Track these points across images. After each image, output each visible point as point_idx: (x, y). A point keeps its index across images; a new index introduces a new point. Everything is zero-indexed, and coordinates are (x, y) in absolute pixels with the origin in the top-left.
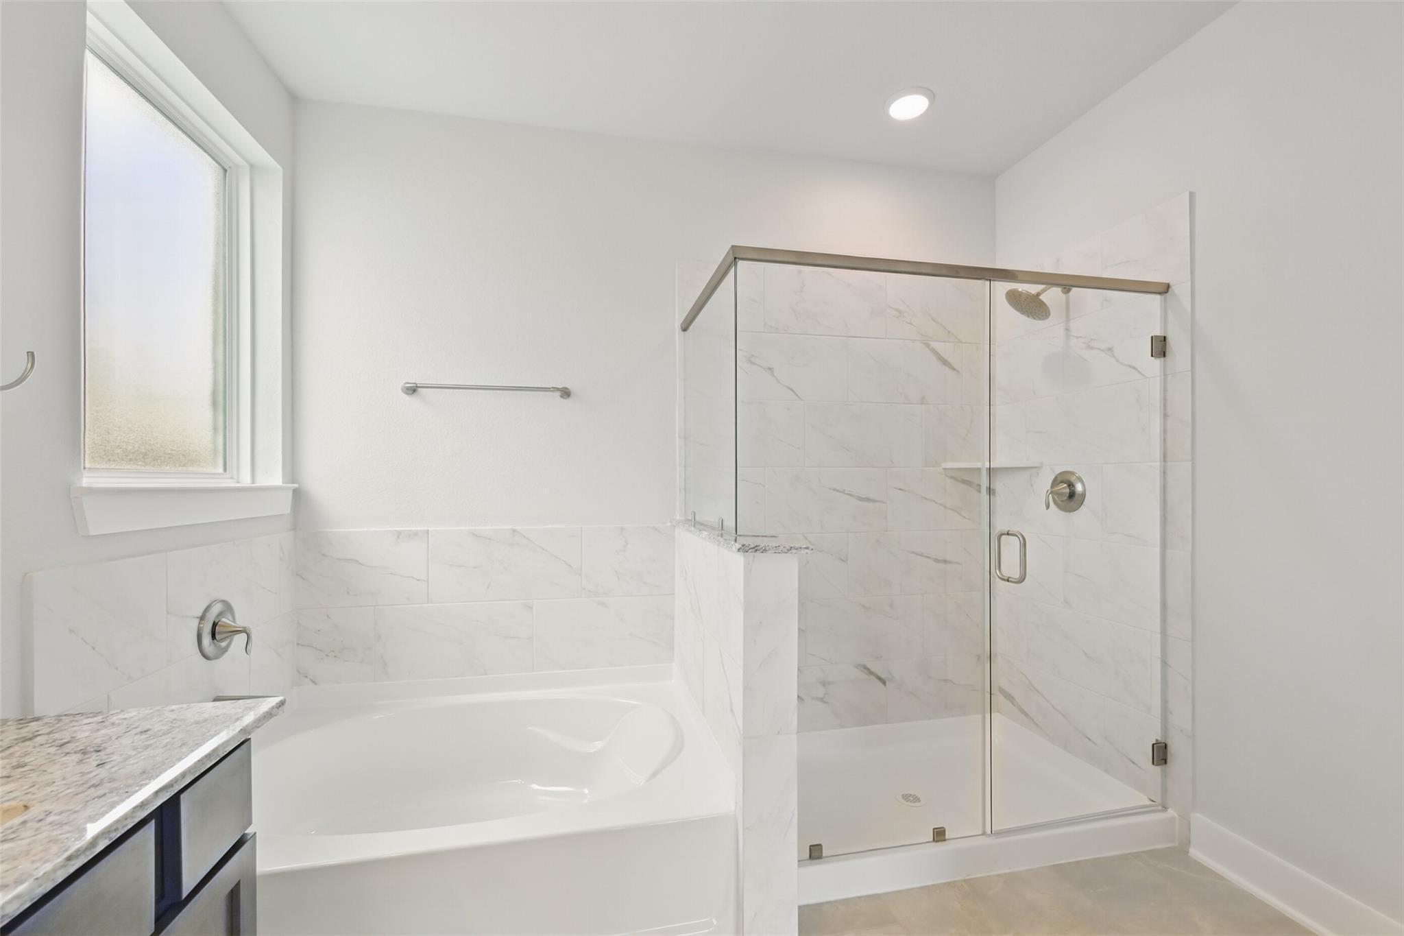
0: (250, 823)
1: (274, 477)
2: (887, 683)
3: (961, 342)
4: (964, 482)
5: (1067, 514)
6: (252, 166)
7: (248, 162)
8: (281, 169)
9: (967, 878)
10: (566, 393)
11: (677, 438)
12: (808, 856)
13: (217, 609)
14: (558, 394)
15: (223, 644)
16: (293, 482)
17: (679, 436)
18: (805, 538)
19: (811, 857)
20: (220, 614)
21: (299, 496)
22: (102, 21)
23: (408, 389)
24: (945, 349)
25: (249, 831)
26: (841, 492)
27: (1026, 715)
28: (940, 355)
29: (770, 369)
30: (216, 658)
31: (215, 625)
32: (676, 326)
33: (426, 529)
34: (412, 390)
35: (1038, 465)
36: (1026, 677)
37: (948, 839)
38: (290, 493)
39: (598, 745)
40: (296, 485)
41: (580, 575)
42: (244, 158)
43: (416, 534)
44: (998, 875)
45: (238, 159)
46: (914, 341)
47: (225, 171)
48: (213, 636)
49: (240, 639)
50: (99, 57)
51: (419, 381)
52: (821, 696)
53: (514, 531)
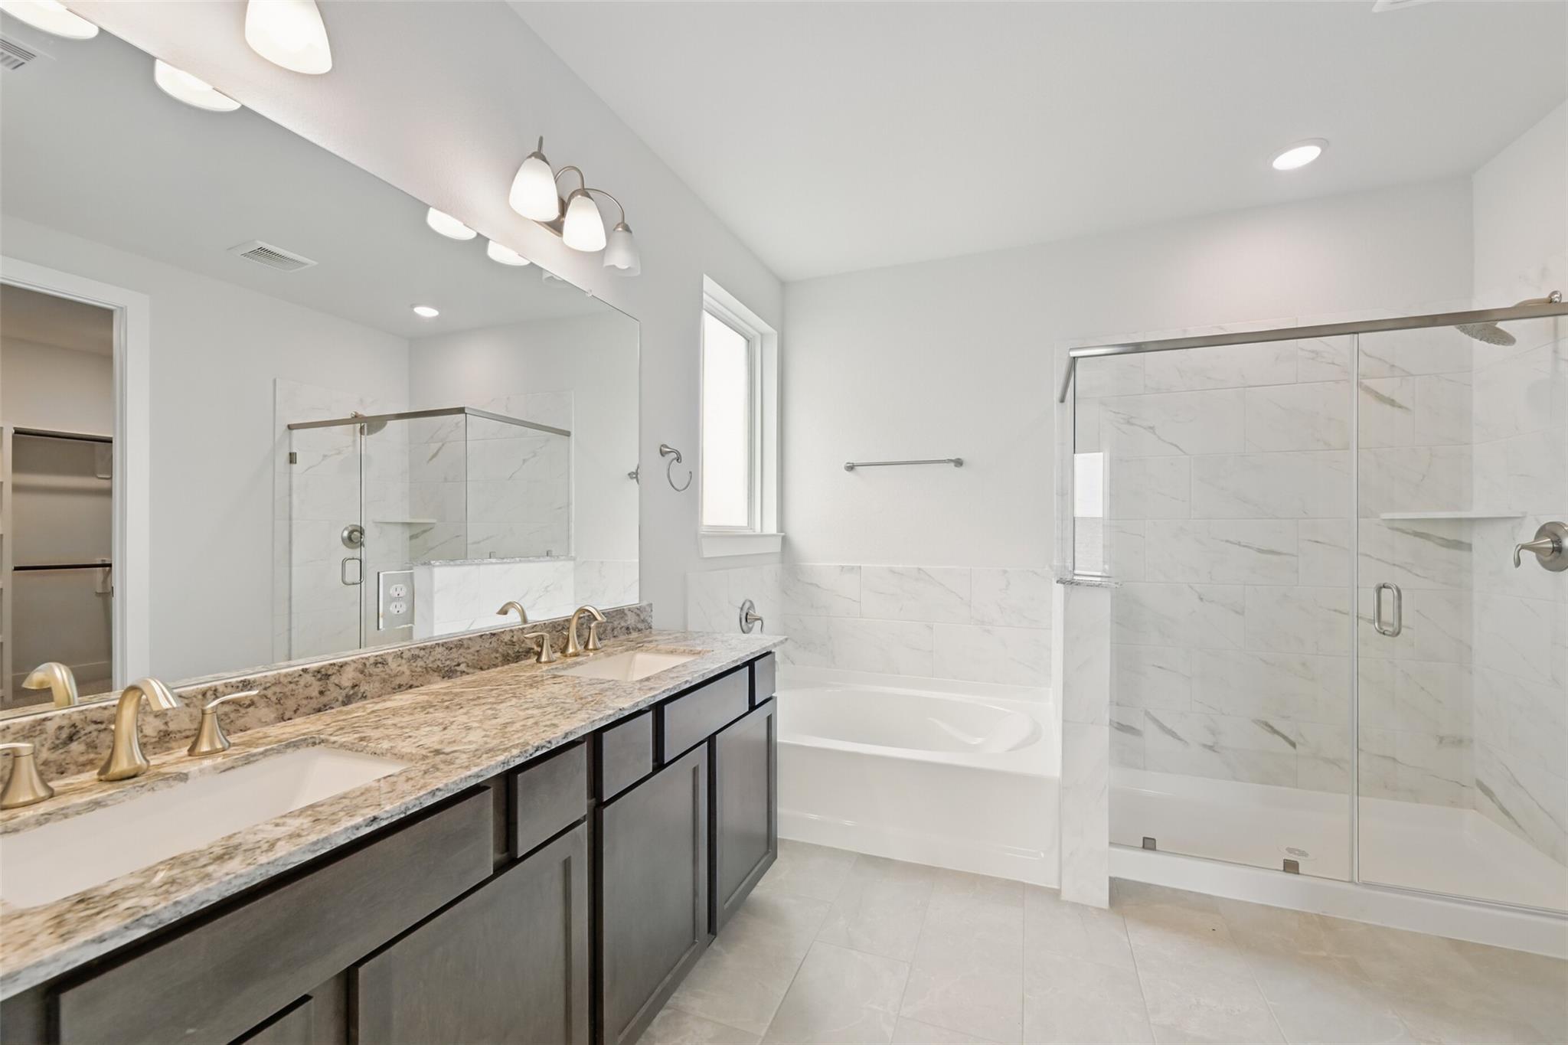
0: (774, 691)
1: (771, 527)
2: (1298, 746)
3: (1412, 375)
4: (1416, 534)
5: (1556, 573)
6: (762, 335)
7: (759, 332)
8: (776, 332)
9: (1321, 914)
10: (959, 463)
11: (1055, 496)
12: (1141, 846)
13: (747, 605)
14: (952, 464)
15: (750, 625)
16: (782, 532)
17: (1057, 494)
18: (1191, 587)
19: (1144, 847)
20: (749, 608)
21: (785, 541)
22: (710, 296)
23: (848, 467)
24: (1385, 387)
25: (774, 695)
26: (1236, 544)
27: (1507, 813)
28: (1377, 393)
29: (1151, 428)
30: (748, 633)
31: (747, 614)
32: (1055, 399)
33: (859, 565)
34: (851, 468)
35: (1520, 515)
36: (1507, 768)
37: (1301, 874)
38: (780, 538)
39: (979, 740)
40: (783, 534)
41: (970, 606)
42: (757, 331)
43: (853, 568)
44: (1365, 924)
45: (754, 333)
46: (1337, 382)
47: (748, 341)
48: (746, 621)
49: (758, 624)
50: (708, 312)
51: (855, 461)
52: (1210, 744)
53: (919, 569)
